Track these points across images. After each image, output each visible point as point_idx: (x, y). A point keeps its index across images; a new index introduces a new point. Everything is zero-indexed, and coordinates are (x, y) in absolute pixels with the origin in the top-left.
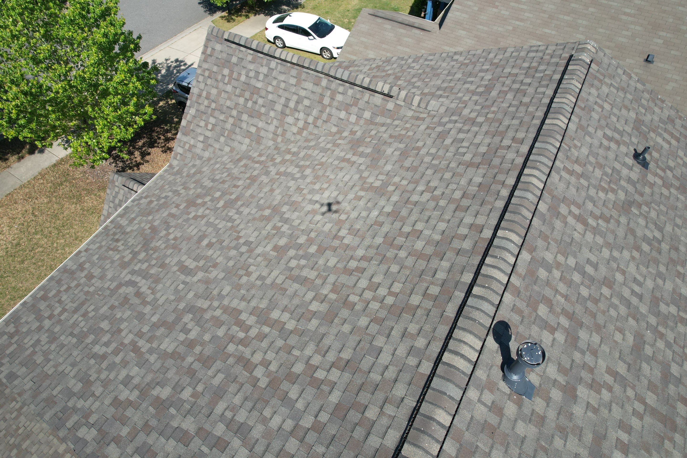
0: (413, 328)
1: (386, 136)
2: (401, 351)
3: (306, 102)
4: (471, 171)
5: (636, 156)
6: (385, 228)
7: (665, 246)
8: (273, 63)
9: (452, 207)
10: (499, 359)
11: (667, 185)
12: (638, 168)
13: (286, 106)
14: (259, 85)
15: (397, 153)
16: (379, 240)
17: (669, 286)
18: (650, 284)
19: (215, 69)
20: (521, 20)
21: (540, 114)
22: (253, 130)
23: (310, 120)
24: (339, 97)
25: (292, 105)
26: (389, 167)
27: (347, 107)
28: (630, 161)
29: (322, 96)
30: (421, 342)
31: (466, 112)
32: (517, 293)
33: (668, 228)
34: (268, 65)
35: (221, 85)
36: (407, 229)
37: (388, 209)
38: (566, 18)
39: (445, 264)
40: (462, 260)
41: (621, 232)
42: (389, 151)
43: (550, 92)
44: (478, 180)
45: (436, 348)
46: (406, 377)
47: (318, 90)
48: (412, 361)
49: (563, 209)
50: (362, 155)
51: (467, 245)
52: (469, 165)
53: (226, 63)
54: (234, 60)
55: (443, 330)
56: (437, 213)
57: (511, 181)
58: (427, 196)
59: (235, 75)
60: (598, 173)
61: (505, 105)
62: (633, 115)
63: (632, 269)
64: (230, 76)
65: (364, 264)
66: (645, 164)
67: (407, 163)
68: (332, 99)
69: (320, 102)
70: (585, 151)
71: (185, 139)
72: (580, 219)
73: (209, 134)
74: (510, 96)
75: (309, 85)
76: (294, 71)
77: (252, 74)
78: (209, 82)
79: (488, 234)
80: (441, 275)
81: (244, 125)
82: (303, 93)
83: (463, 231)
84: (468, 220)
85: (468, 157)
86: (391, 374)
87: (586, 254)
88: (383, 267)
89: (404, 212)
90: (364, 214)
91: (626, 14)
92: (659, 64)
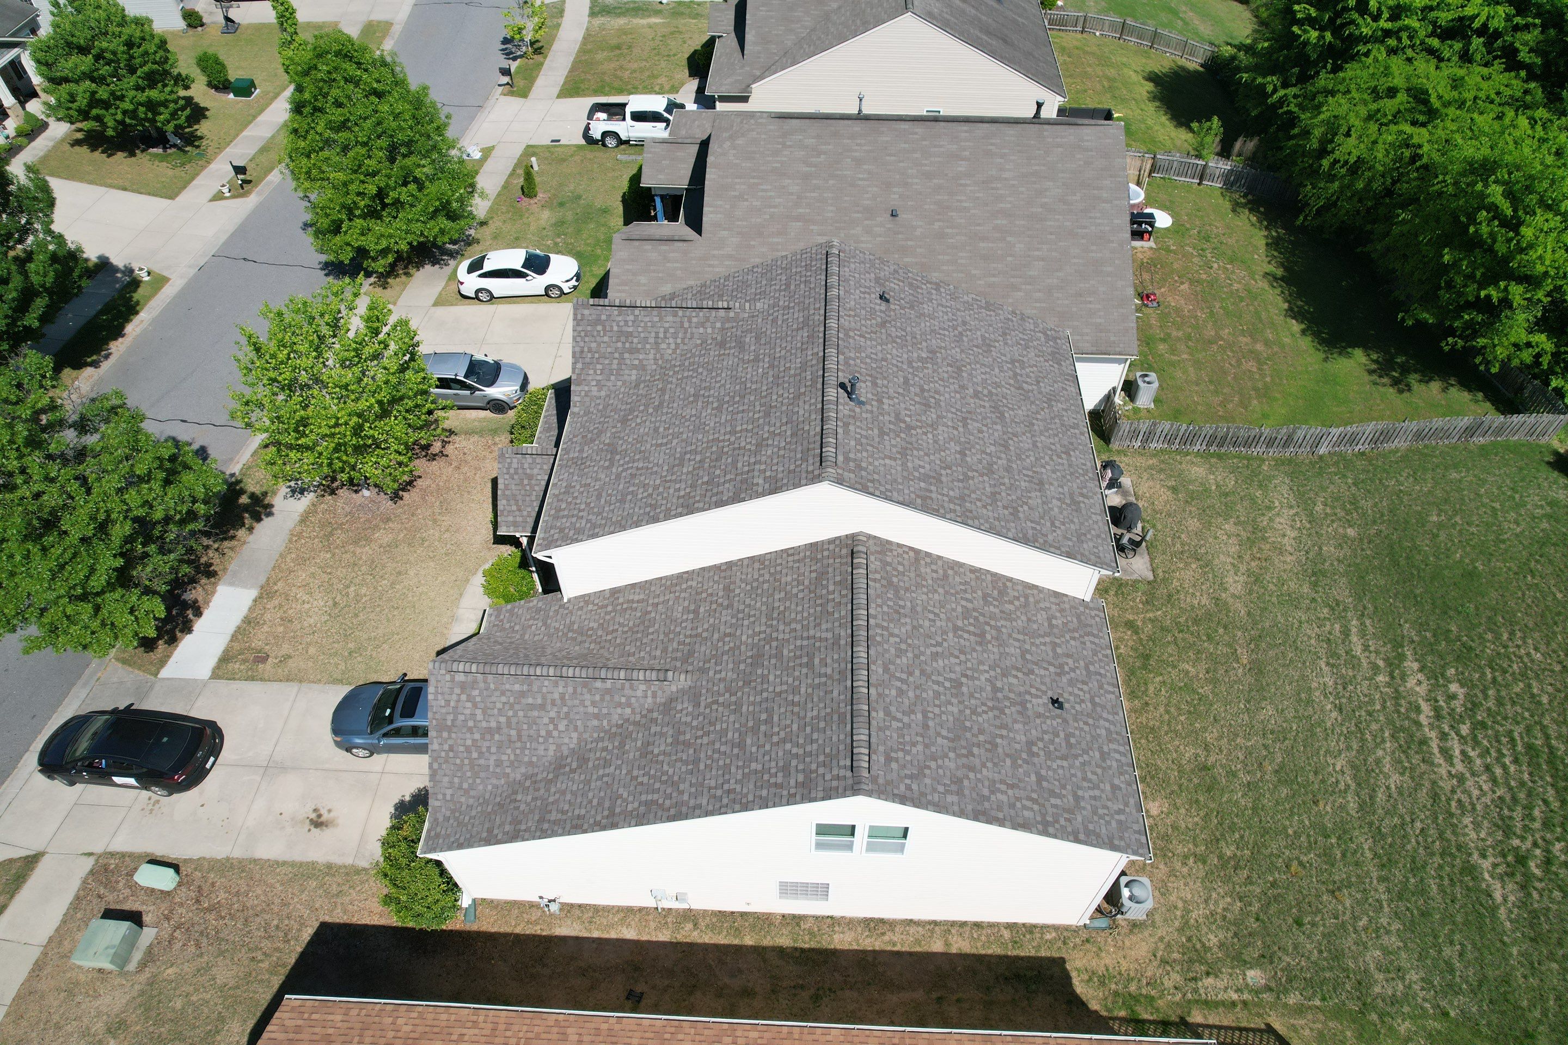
1: (739, 333)
3: (672, 330)
4: (800, 332)
5: (881, 297)
6: (771, 373)
7: (909, 338)
8: (637, 312)
9: (799, 351)
10: (845, 394)
11: (902, 308)
12: (884, 304)
13: (657, 337)
14: (631, 329)
16: (771, 379)
17: (915, 355)
18: (905, 356)
19: (589, 328)
20: (775, 207)
21: (823, 291)
22: (636, 362)
23: (679, 341)
24: (695, 320)
25: (661, 335)
26: (753, 348)
27: (702, 325)
28: (879, 301)
29: (682, 323)
31: (781, 303)
32: (843, 371)
33: (909, 329)
34: (633, 314)
35: (598, 339)
36: (782, 369)
37: (766, 365)
39: (808, 373)
40: (815, 368)
41: (884, 337)
42: (747, 340)
43: (823, 277)
44: (806, 334)
47: (678, 319)
49: (851, 334)
50: (730, 348)
51: (814, 362)
52: (798, 329)
53: (598, 321)
54: (604, 317)
56: (793, 356)
57: (822, 329)
58: (783, 352)
59: (608, 328)
60: (863, 312)
61: (802, 292)
62: (873, 275)
63: (894, 351)
64: (604, 330)
66: (887, 301)
67: (763, 341)
68: (690, 322)
69: (682, 326)
70: (853, 303)
71: (579, 388)
72: (861, 336)
73: (599, 378)
74: (802, 286)
75: (670, 318)
76: (655, 312)
77: (622, 324)
78: (587, 339)
79: (821, 354)
80: (809, 377)
81: (628, 362)
82: (667, 325)
83: (810, 358)
84: (810, 353)
85: (795, 326)
87: (869, 350)
88: (780, 387)
89: (776, 363)
91: (860, 179)
92: (902, 216)
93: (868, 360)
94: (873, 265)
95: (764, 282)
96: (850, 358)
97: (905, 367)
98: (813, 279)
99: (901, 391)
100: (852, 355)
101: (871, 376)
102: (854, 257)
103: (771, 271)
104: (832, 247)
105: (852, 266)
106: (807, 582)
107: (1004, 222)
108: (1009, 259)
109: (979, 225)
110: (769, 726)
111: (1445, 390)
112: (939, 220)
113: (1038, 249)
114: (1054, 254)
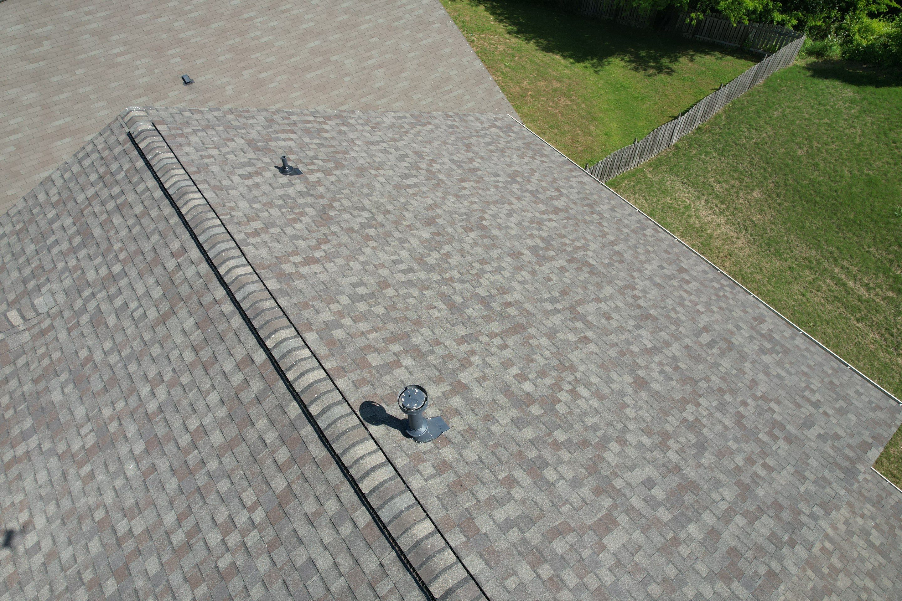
0: (310, 506)
1: (27, 387)
2: (327, 535)
4: (172, 322)
5: (283, 170)
6: (163, 466)
7: (380, 218)
9: (199, 371)
10: (397, 433)
11: (328, 172)
12: (295, 179)
15: (69, 388)
16: (172, 484)
17: (415, 242)
18: (404, 254)
20: (14, 132)
21: (168, 210)
28: (284, 179)
30: (332, 507)
31: (91, 275)
32: (343, 371)
33: (366, 203)
36: (185, 440)
37: (139, 447)
38: (62, 96)
39: (261, 424)
40: (270, 403)
41: (344, 239)
43: (152, 183)
44: (189, 323)
45: (348, 492)
46: (359, 546)
48: (346, 529)
49: (288, 268)
51: (256, 386)
52: (163, 319)
55: (334, 472)
56: (192, 394)
57: (221, 292)
58: (162, 391)
60: (275, 212)
61: (124, 232)
62: (240, 141)
63: (383, 257)
65: (189, 523)
66: (296, 172)
67: (96, 384)
70: (244, 205)
72: (309, 261)
74: (117, 220)
79: (260, 356)
80: (271, 437)
83: (237, 379)
84: (229, 365)
85: (152, 314)
86: (345, 563)
87: (345, 282)
88: (212, 499)
89: (161, 430)
90: (119, 483)
91: (117, 55)
92: (199, 80)
93: (362, 307)
94: (228, 126)
95: (30, 249)
96: (329, 326)
97: (422, 275)
98: (131, 197)
99: (462, 331)
100: (326, 316)
101: (394, 338)
102: (187, 124)
103: (33, 220)
104: (133, 121)
105: (194, 139)
107: (317, 43)
108: (347, 79)
109: (292, 56)
111: (692, 60)
112: (245, 68)
113: (369, 58)
114: (387, 56)
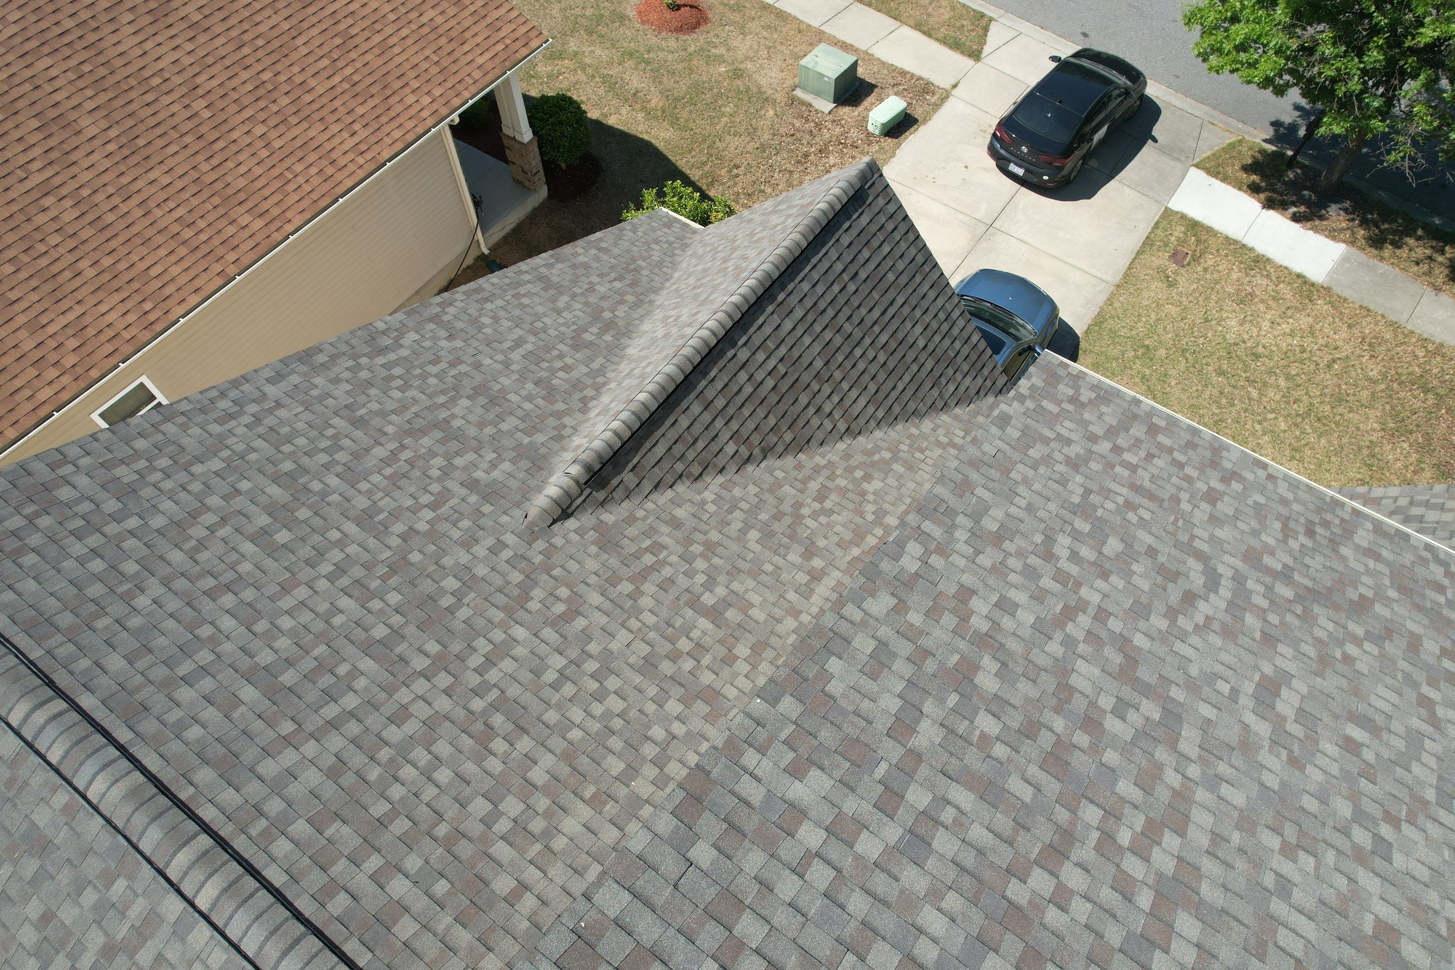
106: (503, 851)
110: (250, 529)
